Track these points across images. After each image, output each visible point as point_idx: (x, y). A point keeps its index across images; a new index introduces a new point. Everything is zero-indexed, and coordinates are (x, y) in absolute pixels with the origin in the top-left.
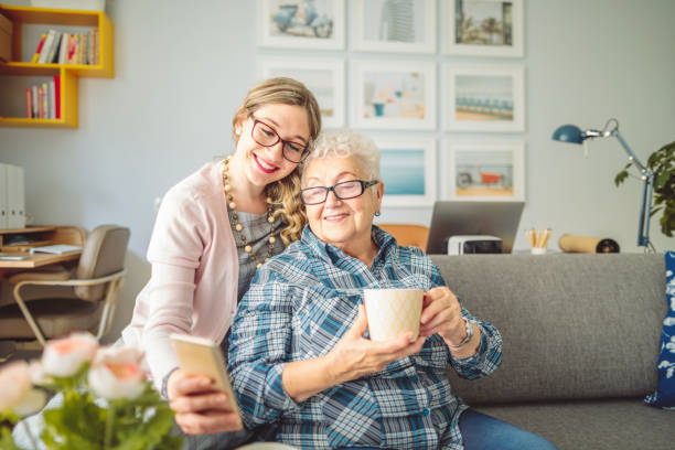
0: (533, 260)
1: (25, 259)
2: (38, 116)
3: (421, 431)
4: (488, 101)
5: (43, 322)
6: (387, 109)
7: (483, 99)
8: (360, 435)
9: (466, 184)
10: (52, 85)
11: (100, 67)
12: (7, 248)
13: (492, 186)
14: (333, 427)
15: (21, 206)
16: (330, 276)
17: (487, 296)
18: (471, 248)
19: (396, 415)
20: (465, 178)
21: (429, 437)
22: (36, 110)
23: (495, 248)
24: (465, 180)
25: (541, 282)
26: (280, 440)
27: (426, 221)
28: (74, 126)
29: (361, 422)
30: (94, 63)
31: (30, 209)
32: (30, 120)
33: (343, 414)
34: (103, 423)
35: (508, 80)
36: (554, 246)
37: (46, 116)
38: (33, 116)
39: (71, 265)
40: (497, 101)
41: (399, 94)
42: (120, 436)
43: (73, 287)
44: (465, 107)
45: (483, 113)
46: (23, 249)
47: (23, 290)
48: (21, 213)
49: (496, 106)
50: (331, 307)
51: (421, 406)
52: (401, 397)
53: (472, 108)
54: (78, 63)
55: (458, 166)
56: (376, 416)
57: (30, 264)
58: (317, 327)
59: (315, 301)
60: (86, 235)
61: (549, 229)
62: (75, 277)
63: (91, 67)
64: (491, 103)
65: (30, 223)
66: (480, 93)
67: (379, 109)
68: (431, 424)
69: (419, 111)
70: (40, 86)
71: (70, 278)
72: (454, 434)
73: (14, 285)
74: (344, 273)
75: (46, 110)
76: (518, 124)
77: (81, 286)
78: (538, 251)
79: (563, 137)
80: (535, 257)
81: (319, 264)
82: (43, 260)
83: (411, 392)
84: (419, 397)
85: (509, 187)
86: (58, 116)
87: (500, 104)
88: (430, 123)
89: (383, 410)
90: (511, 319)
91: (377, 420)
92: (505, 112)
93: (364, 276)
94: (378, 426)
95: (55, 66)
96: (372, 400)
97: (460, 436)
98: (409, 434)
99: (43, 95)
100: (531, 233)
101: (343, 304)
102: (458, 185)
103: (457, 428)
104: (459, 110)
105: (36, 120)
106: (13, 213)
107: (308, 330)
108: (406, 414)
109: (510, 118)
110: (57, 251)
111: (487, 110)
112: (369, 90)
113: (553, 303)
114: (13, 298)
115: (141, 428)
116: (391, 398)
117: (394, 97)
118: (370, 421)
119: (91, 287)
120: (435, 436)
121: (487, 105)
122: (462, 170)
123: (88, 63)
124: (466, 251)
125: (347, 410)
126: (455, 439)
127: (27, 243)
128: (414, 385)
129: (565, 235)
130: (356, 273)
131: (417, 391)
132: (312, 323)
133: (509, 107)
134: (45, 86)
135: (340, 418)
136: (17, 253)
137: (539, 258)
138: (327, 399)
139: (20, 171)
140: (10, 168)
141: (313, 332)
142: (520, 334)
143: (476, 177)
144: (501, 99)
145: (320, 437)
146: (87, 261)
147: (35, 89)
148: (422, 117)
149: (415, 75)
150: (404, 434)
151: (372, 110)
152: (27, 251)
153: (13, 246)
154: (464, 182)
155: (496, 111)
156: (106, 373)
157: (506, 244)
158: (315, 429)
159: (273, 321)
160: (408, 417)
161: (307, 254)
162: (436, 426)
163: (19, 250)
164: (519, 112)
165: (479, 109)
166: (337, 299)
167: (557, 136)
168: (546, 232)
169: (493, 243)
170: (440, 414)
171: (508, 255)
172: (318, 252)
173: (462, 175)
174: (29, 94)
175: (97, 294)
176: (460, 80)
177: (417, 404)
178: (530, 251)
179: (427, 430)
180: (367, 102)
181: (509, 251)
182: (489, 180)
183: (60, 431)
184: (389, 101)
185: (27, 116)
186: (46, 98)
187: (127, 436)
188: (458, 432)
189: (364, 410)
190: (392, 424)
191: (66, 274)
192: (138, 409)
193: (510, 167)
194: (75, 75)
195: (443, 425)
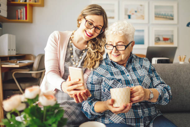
0: (180, 66)
1: (16, 65)
2: (20, 19)
3: (139, 124)
4: (165, 14)
5: (21, 85)
6: (132, 17)
7: (163, 13)
9: (158, 41)
10: (24, 9)
11: (39, 3)
12: (10, 61)
13: (167, 42)
14: (111, 118)
15: (14, 48)
16: (113, 71)
17: (164, 77)
18: (159, 61)
20: (158, 39)
21: (141, 126)
22: (19, 17)
23: (167, 62)
24: (158, 40)
25: (182, 73)
27: (145, 53)
28: (31, 22)
29: (119, 118)
30: (38, 2)
31: (17, 49)
32: (17, 20)
34: (43, 114)
35: (172, 7)
36: (187, 61)
37: (22, 19)
38: (18, 19)
39: (30, 66)
41: (136, 12)
44: (158, 16)
45: (163, 18)
46: (15, 61)
47: (15, 74)
48: (14, 50)
49: (168, 15)
50: (111, 83)
52: (133, 112)
53: (160, 16)
54: (33, 2)
55: (155, 35)
56: (124, 117)
57: (18, 66)
59: (106, 81)
60: (35, 57)
61: (185, 56)
62: (32, 70)
63: (37, 3)
65: (17, 53)
66: (163, 12)
67: (129, 17)
68: (143, 122)
69: (142, 17)
70: (21, 10)
71: (30, 71)
73: (13, 73)
74: (117, 70)
75: (22, 17)
76: (175, 21)
77: (34, 73)
78: (181, 63)
80: (180, 64)
81: (109, 67)
82: (22, 65)
83: (136, 111)
84: (139, 113)
85: (172, 42)
86: (26, 19)
87: (169, 15)
88: (146, 21)
89: (126, 116)
90: (172, 85)
91: (124, 118)
92: (171, 17)
93: (125, 71)
94: (124, 120)
95: (25, 3)
99: (22, 12)
100: (179, 57)
101: (115, 82)
102: (155, 41)
103: (152, 123)
104: (156, 17)
106: (12, 50)
107: (104, 90)
108: (134, 117)
109: (173, 19)
110: (26, 62)
111: (165, 17)
112: (126, 10)
114: (12, 77)
116: (129, 112)
117: (134, 12)
118: (122, 118)
119: (37, 74)
120: (143, 126)
121: (165, 15)
122: (157, 36)
123: (36, 2)
124: (158, 63)
128: (138, 109)
130: (122, 70)
131: (139, 111)
132: (106, 88)
133: (172, 16)
136: (14, 63)
137: (182, 65)
139: (14, 36)
141: (106, 91)
142: (175, 89)
143: (161, 39)
144: (170, 13)
146: (36, 65)
147: (19, 10)
148: (144, 19)
149: (141, 5)
151: (127, 17)
152: (17, 62)
153: (12, 61)
154: (157, 40)
155: (168, 17)
157: (171, 60)
159: (95, 87)
160: (135, 119)
161: (106, 63)
163: (14, 62)
164: (175, 17)
165: (162, 16)
166: (113, 81)
167: (188, 25)
168: (184, 56)
169: (167, 60)
170: (147, 119)
171: (171, 64)
173: (157, 38)
174: (17, 12)
175: (39, 76)
176: (156, 7)
177: (139, 115)
178: (179, 63)
179: (141, 124)
180: (126, 14)
181: (172, 63)
182: (165, 40)
184: (133, 14)
185: (16, 19)
186: (22, 13)
187: (50, 117)
189: (120, 115)
190: (129, 120)
191: (29, 69)
193: (172, 36)
194: (32, 6)
195: (148, 122)
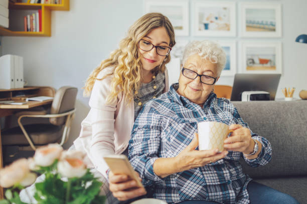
0: (285, 104)
1: (24, 104)
2: (30, 30)
3: (227, 192)
4: (262, 22)
5: (33, 136)
6: (210, 26)
7: (260, 21)
8: (195, 194)
9: (251, 65)
10: (38, 14)
11: (62, 5)
12: (14, 98)
13: (265, 65)
14: (182, 190)
15: (21, 77)
16: (182, 112)
17: (261, 122)
18: (253, 98)
19: (214, 184)
20: (251, 61)
21: (231, 195)
22: (29, 27)
23: (266, 98)
24: (251, 62)
25: (289, 115)
26: (154, 197)
27: (231, 83)
28: (49, 34)
29: (196, 188)
30: (59, 3)
31: (26, 79)
32: (26, 32)
33: (186, 184)
34: (65, 189)
35: (273, 11)
36: (297, 96)
37: (34, 30)
38: (28, 30)
39: (47, 107)
40: (267, 22)
41: (216, 18)
42: (74, 195)
43: (48, 118)
44: (251, 25)
45: (259, 28)
46: (23, 99)
47: (22, 120)
48: (21, 80)
49: (267, 24)
50: (181, 128)
51: (226, 179)
52: (216, 175)
53: (255, 25)
54: (51, 3)
55: (247, 55)
56: (204, 184)
57: (27, 107)
58: (174, 138)
59: (173, 125)
60: (55, 92)
62: (50, 113)
63: (57, 5)
64: (264, 23)
65: (26, 85)
66: (259, 18)
67: (206, 26)
68: (232, 188)
69: (227, 27)
70: (31, 16)
71: (47, 114)
72: (244, 194)
73: (18, 117)
74: (189, 110)
75: (34, 27)
76: (278, 33)
77: (53, 117)
78: (288, 99)
79: (301, 41)
80: (286, 102)
82: (33, 104)
83: (221, 173)
84: (225, 175)
85: (274, 67)
86: (40, 30)
87: (269, 23)
88: (232, 33)
89: (207, 181)
90: (274, 134)
91: (204, 186)
92: (271, 27)
93: (199, 113)
94: (205, 189)
95: (39, 5)
96: (201, 176)
97: (248, 195)
98: (221, 193)
99: (33, 19)
100: (284, 90)
101: (187, 127)
102: (247, 65)
103: (246, 190)
104: (248, 27)
105: (29, 32)
106: (18, 80)
107: (169, 140)
108: (219, 183)
109: (274, 30)
110: (40, 100)
111: (262, 26)
112: (201, 16)
113: (296, 126)
114: (18, 124)
115: (84, 192)
116: (211, 175)
117: (213, 19)
118: (201, 187)
119: (58, 118)
120: (234, 194)
121: (262, 23)
122: (250, 57)
123: (56, 3)
124: (251, 99)
125: (189, 181)
126: (245, 196)
127: (24, 96)
128: (223, 169)
129: (303, 91)
130: (195, 111)
131: (224, 172)
132: (171, 136)
133: (273, 25)
134: (34, 15)
135: (185, 186)
136: (20, 101)
137: (289, 103)
138: (178, 176)
139: (21, 58)
140: (16, 57)
141: (172, 140)
142: (279, 142)
143: (257, 61)
144: (269, 21)
145: (175, 195)
146: (56, 105)
147: (29, 17)
148: (229, 30)
149: (225, 8)
150: (218, 193)
151: (203, 27)
152: (25, 100)
153: (18, 97)
154: (250, 63)
155: (267, 27)
156: (67, 164)
157: (272, 95)
158: (173, 191)
159: (151, 134)
160: (220, 185)
161: (171, 100)
162: (235, 190)
163: (21, 99)
164: (278, 27)
165: (258, 25)
166: (184, 124)
167: (298, 40)
168: (292, 89)
169: (265, 95)
170: (237, 183)
171: (272, 102)
172: (176, 99)
173: (249, 59)
174: (25, 19)
175: (61, 122)
176: (248, 11)
177: (225, 178)
178: (283, 99)
179: (230, 191)
180: (200, 22)
181: (273, 99)
182: (263, 62)
183: (43, 193)
184: (212, 22)
185: (24, 30)
186: (34, 22)
187: (77, 196)
188: (247, 193)
189: (197, 181)
190: (211, 188)
191: (45, 112)
192: (83, 182)
193: (274, 55)
194: (49, 9)
195: (238, 189)
